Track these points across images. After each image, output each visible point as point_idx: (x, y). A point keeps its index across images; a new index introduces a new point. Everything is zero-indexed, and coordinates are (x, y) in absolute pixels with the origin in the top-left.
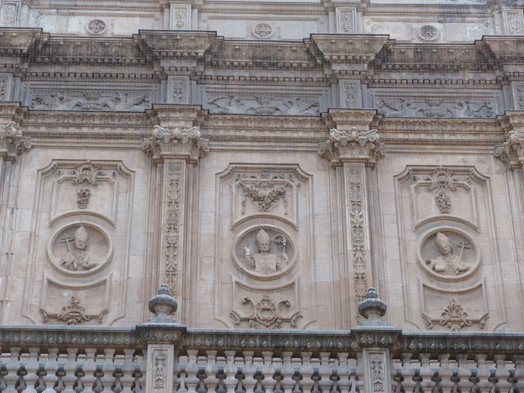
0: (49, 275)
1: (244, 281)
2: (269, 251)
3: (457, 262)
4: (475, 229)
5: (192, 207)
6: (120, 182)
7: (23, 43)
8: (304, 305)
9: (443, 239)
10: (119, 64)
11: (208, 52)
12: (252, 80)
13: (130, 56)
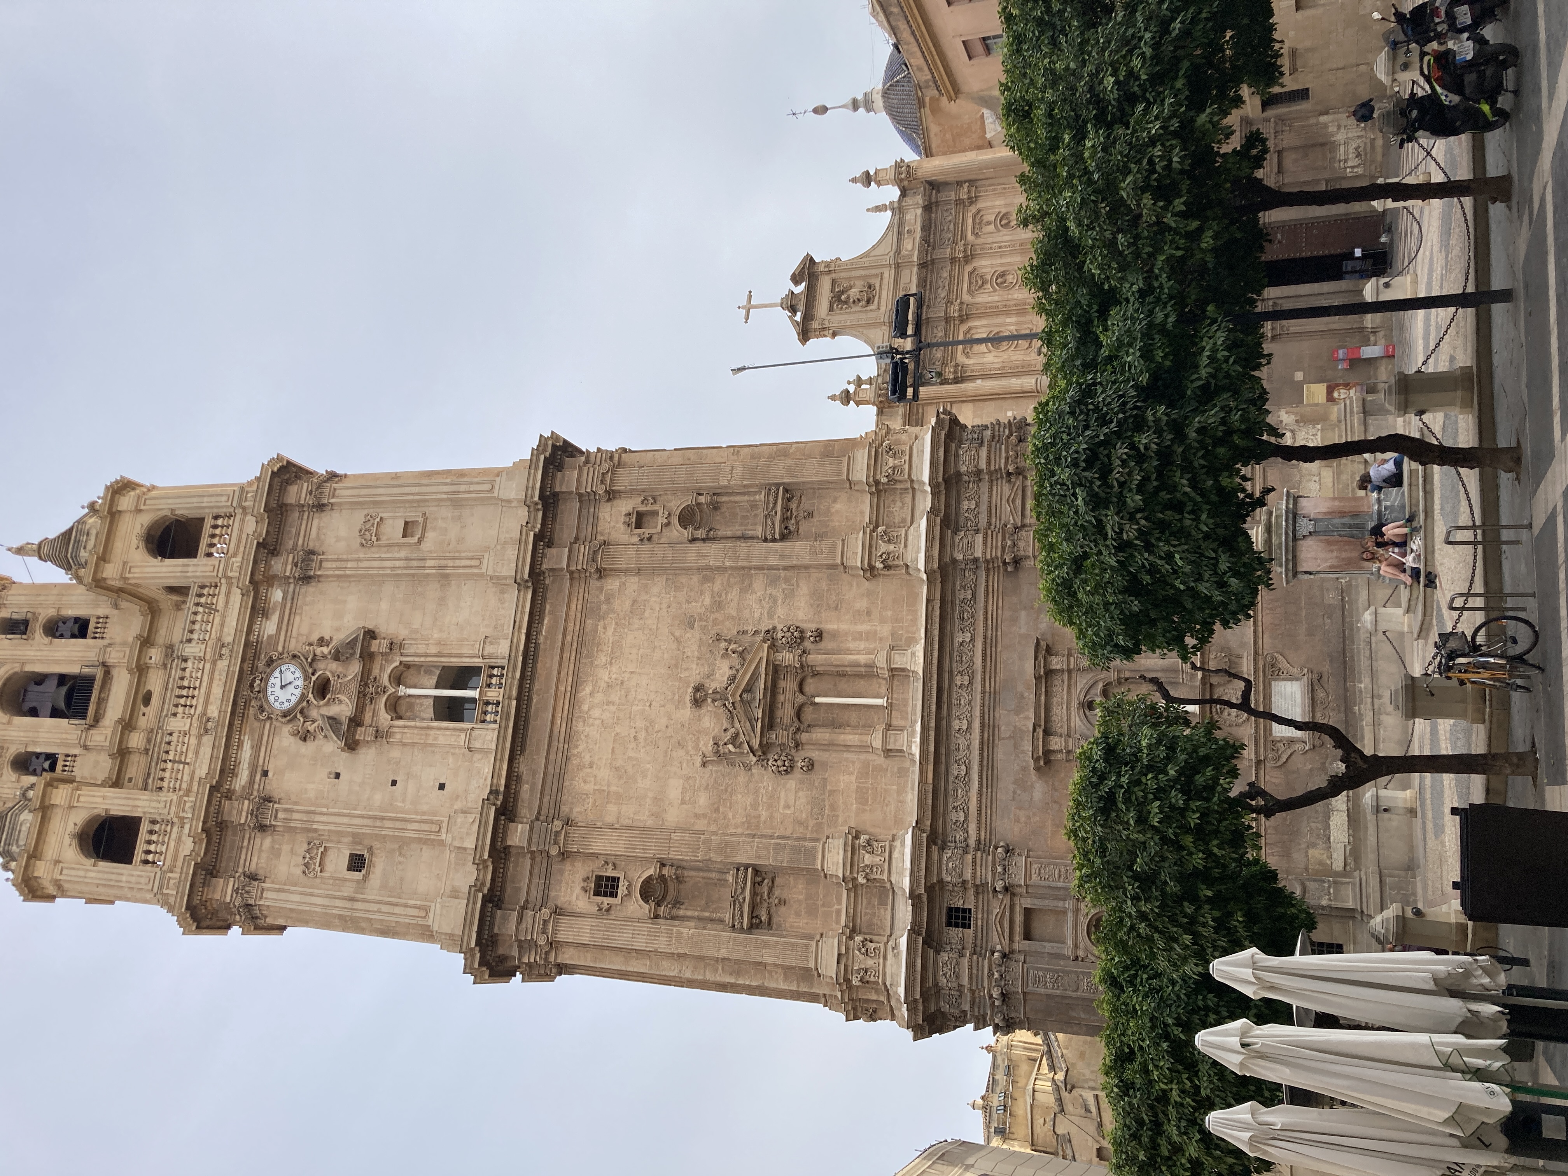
5: (988, 304)
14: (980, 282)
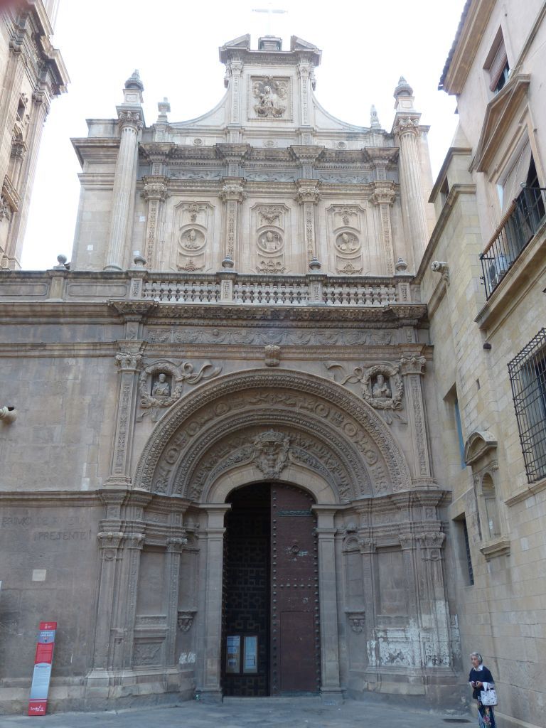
0: (180, 251)
1: (261, 254)
2: (272, 241)
3: (351, 246)
4: (359, 232)
5: (239, 222)
6: (209, 211)
7: (166, 149)
8: (287, 264)
9: (345, 236)
10: (208, 159)
11: (246, 153)
12: (265, 166)
13: (212, 155)
14: (270, 216)
